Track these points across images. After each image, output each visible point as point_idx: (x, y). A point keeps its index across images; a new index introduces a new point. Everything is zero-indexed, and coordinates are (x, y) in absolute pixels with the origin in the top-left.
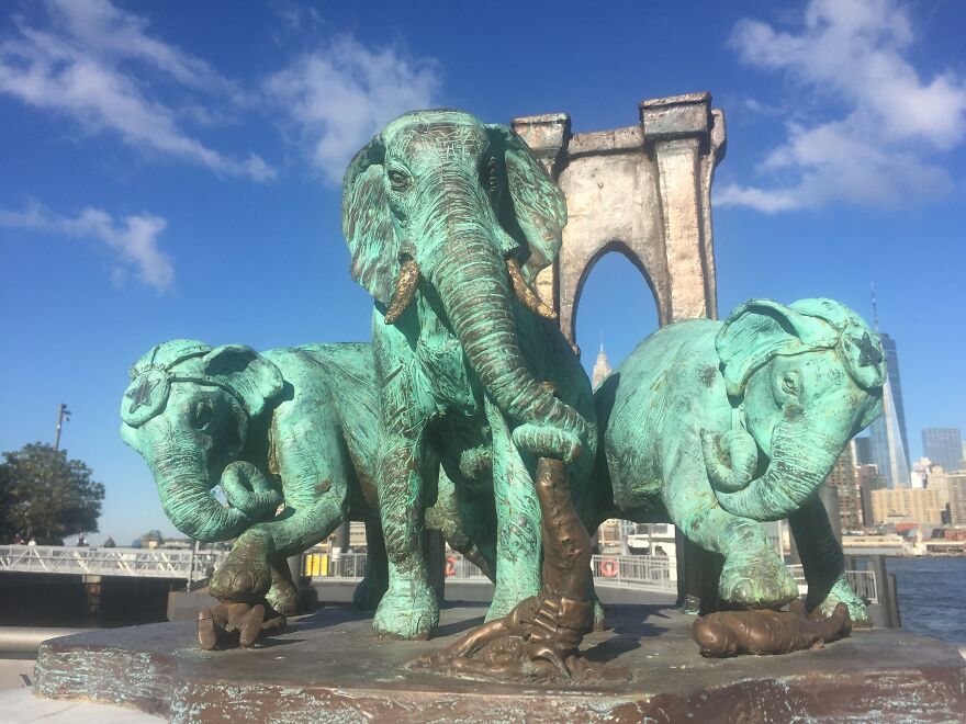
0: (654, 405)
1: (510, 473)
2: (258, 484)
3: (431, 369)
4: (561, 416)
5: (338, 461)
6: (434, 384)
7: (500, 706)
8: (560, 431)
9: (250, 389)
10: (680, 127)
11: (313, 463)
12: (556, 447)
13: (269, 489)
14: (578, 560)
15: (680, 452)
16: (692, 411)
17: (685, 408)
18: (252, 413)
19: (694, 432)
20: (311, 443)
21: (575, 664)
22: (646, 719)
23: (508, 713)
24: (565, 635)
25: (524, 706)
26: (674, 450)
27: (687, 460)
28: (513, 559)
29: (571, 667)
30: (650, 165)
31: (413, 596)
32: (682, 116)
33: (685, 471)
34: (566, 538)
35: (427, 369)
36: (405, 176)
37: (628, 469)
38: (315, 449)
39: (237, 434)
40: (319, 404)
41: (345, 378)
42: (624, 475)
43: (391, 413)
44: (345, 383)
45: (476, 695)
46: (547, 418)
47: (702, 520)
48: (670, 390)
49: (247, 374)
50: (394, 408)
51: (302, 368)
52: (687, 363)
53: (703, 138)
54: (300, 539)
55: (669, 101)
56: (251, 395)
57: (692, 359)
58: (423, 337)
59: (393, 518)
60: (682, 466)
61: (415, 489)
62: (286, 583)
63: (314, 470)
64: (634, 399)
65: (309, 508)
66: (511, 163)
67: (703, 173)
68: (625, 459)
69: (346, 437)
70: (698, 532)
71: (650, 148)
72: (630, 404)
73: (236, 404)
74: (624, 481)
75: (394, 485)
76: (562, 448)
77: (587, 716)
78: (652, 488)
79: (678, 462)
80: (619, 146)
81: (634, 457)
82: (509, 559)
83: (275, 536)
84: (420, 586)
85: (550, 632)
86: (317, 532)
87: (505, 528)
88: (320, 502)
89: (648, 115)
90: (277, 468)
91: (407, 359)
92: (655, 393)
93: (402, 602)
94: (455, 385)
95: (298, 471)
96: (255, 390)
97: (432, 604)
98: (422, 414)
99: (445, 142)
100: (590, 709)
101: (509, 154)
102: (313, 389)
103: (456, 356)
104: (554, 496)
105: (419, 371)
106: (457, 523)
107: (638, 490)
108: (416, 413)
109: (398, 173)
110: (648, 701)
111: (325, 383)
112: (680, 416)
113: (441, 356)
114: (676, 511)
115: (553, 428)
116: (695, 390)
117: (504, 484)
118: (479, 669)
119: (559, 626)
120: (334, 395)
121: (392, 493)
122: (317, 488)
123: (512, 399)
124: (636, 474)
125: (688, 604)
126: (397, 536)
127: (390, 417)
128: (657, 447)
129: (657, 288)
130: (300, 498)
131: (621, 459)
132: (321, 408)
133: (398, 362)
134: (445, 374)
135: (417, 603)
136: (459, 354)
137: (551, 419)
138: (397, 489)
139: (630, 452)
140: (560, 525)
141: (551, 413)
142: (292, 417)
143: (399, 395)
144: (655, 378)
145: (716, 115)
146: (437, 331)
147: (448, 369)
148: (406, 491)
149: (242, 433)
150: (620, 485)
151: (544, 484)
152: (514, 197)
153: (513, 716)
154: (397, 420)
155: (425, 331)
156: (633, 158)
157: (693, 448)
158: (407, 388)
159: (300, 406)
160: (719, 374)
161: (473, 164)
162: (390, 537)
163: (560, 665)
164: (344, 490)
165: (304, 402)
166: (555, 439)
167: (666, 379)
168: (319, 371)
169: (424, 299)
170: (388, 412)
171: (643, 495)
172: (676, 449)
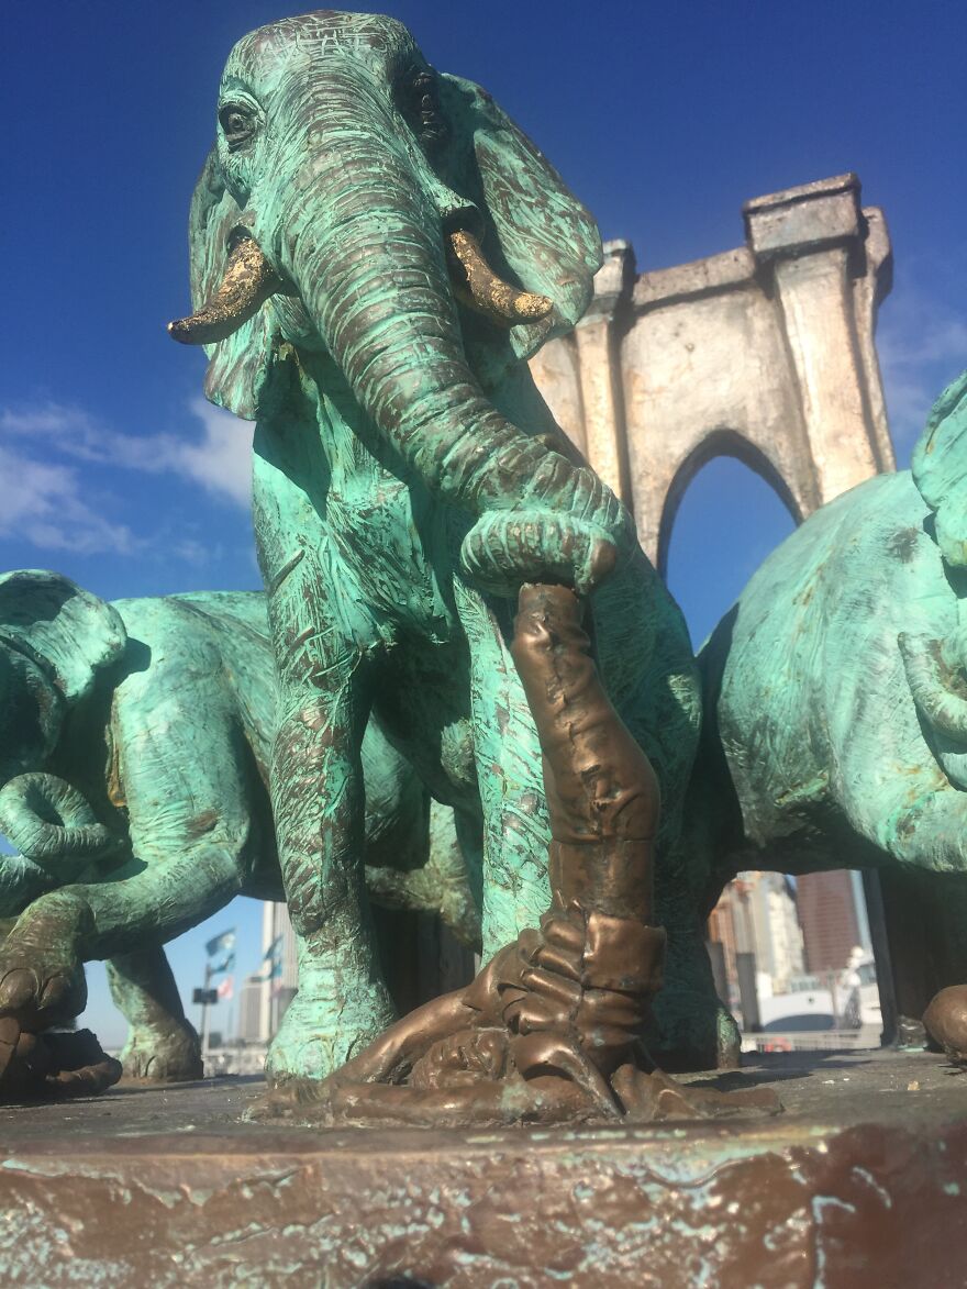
0: (804, 630)
1: (503, 714)
2: (72, 814)
3: (356, 547)
4: (562, 480)
5: (231, 775)
6: (366, 581)
7: (402, 1185)
8: (562, 518)
9: (67, 651)
10: (813, 234)
11: (183, 778)
12: (553, 548)
13: (91, 822)
14: (623, 818)
15: (861, 695)
16: (879, 612)
17: (863, 610)
18: (70, 692)
19: (884, 651)
20: (178, 744)
21: (635, 1084)
22: (819, 1201)
23: (422, 1203)
24: (606, 1007)
25: (466, 1180)
26: (848, 693)
27: (876, 705)
28: (513, 884)
29: (625, 1092)
30: (770, 308)
31: (339, 998)
32: (814, 215)
33: (874, 728)
34: (590, 763)
35: (348, 549)
36: (249, 113)
37: (765, 759)
38: (185, 753)
39: (38, 727)
40: (195, 676)
41: (250, 639)
42: (757, 774)
43: (287, 642)
44: (249, 647)
45: (341, 1156)
46: (529, 487)
47: (918, 813)
48: (830, 591)
49: (62, 625)
50: (291, 633)
51: (169, 620)
52: (858, 535)
53: (852, 245)
54: (151, 914)
55: (789, 195)
56: (69, 662)
57: (867, 526)
58: (336, 487)
59: (295, 844)
60: (868, 718)
61: (338, 785)
62: (173, 1020)
63: (184, 791)
64: (765, 629)
65: (173, 860)
66: (486, 152)
67: (858, 306)
68: (757, 741)
69: (251, 736)
70: (914, 839)
71: (765, 277)
72: (757, 639)
73: (33, 672)
74: (759, 787)
75: (296, 779)
76: (567, 550)
77: (644, 1201)
78: (812, 788)
79: (859, 714)
80: (715, 282)
81: (773, 734)
82: (505, 886)
83: (96, 906)
84: (355, 980)
85: (566, 1003)
86: (187, 904)
87: (494, 822)
88: (194, 852)
89: (756, 221)
90: (122, 796)
91: (313, 536)
92: (802, 610)
93: (317, 1011)
94: (403, 574)
95: (153, 794)
96: (76, 654)
97: (382, 1016)
98: (348, 645)
99: (319, 31)
100: (650, 1178)
101: (480, 137)
102: (187, 652)
103: (396, 511)
104: (555, 664)
105: (338, 561)
106: (466, 897)
107: (787, 799)
108: (337, 642)
109: (238, 110)
110: (823, 1148)
111: (209, 644)
112: (853, 627)
113: (367, 514)
114: (862, 811)
115: (546, 512)
116: (879, 574)
117: (492, 734)
118: (393, 1108)
119: (587, 987)
120: (227, 665)
121: (293, 795)
122: (190, 824)
123: (445, 451)
124: (780, 769)
125: (903, 1034)
126: (304, 878)
127: (285, 650)
128: (814, 705)
129: (798, 498)
130: (158, 843)
131: (749, 745)
132: (200, 683)
133: (296, 543)
134: (381, 553)
135: (347, 1014)
136: (403, 507)
137: (541, 489)
138: (300, 786)
139: (765, 727)
140: (572, 733)
141: (538, 477)
142: (145, 700)
143: (302, 605)
144: (801, 585)
145: (871, 217)
146: (359, 467)
147: (386, 542)
148: (319, 790)
149: (46, 725)
150: (753, 796)
151: (530, 639)
152: (497, 216)
153: (439, 1209)
154: (299, 654)
155: (338, 473)
156: (740, 298)
157: (886, 679)
158: (317, 594)
159: (160, 680)
160: (924, 539)
161: (378, 66)
162: (292, 883)
163: (592, 1082)
164: (244, 829)
165: (169, 673)
166: (550, 530)
167: (822, 578)
168: (200, 625)
169: (327, 402)
170: (282, 642)
171: (797, 807)
172: (852, 689)
